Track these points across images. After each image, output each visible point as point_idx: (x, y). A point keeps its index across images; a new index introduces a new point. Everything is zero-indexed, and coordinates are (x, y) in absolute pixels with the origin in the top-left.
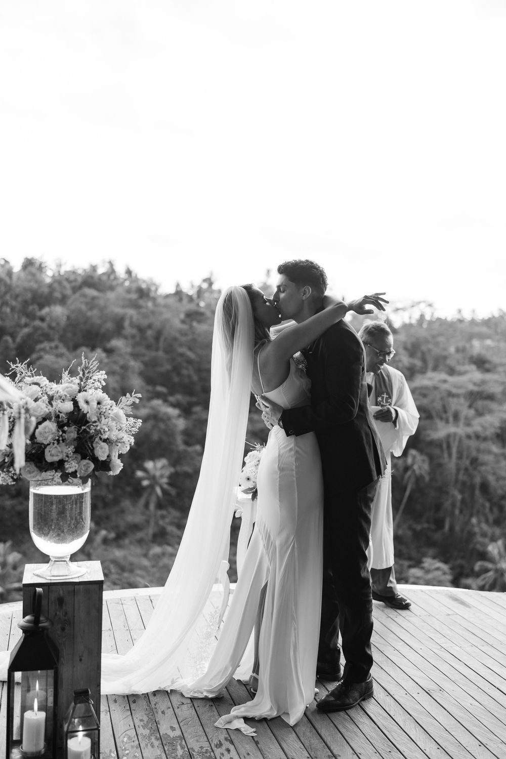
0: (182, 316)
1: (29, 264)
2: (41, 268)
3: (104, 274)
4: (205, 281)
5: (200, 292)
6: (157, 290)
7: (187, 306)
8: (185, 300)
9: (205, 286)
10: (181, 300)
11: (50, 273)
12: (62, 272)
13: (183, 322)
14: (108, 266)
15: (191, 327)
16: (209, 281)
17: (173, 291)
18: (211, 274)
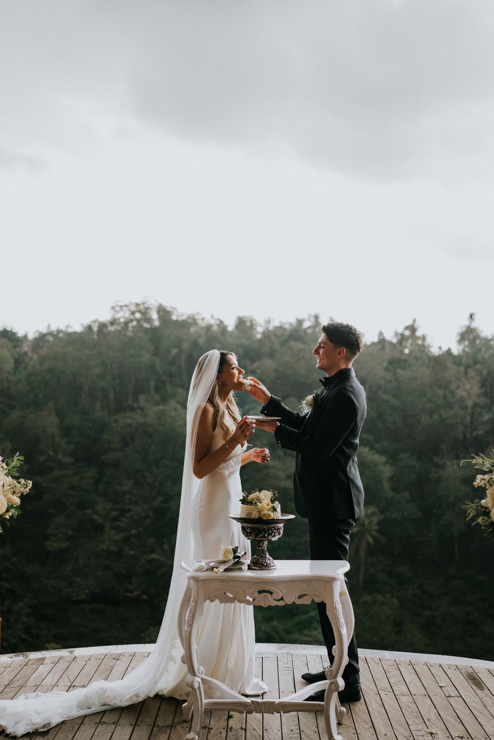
0: (385, 364)
1: (241, 322)
2: (252, 327)
3: (309, 327)
4: (407, 328)
5: (402, 339)
7: (388, 353)
8: (387, 349)
9: (408, 333)
10: (383, 348)
11: (260, 330)
12: (271, 328)
13: (386, 369)
14: (313, 319)
15: (395, 374)
16: (412, 328)
17: (376, 340)
18: (414, 321)
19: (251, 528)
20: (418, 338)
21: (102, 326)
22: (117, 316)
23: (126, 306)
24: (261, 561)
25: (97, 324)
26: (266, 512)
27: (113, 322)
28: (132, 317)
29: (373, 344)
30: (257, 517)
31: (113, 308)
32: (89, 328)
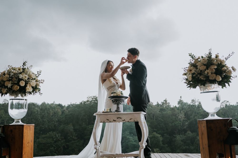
0: (159, 110)
4: (164, 101)
5: (163, 103)
6: (152, 104)
7: (160, 107)
8: (159, 106)
9: (164, 102)
13: (159, 112)
15: (162, 113)
16: (166, 101)
17: (156, 104)
18: (166, 99)
19: (114, 100)
20: (168, 103)
21: (85, 102)
22: (89, 100)
23: (91, 97)
24: (118, 110)
25: (83, 102)
26: (119, 94)
27: (88, 101)
28: (92, 100)
29: (156, 105)
30: (116, 95)
31: (87, 98)
32: (81, 103)
